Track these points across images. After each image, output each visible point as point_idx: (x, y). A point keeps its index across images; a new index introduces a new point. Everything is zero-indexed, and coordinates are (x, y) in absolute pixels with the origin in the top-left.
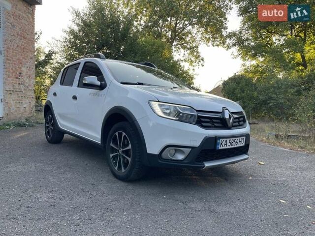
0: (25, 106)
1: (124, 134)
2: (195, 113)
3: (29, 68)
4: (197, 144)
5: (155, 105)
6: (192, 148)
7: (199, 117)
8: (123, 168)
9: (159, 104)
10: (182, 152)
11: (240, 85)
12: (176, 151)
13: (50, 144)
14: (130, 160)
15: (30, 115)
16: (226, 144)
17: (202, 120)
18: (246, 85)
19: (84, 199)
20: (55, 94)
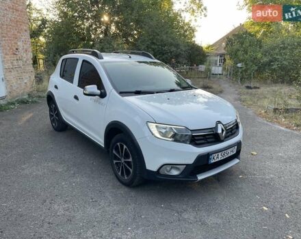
0: (25, 81)
1: (125, 147)
2: (190, 133)
3: (25, 42)
4: (191, 161)
5: (153, 127)
6: (187, 165)
7: (193, 136)
8: (125, 176)
9: (156, 126)
10: (178, 169)
11: (244, 46)
12: (172, 167)
13: (56, 132)
14: (131, 171)
15: (31, 90)
16: (218, 158)
17: (196, 138)
18: (250, 45)
19: (94, 210)
20: (56, 87)
